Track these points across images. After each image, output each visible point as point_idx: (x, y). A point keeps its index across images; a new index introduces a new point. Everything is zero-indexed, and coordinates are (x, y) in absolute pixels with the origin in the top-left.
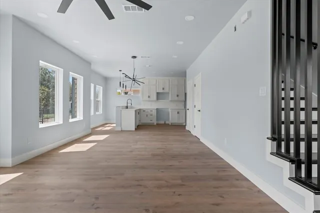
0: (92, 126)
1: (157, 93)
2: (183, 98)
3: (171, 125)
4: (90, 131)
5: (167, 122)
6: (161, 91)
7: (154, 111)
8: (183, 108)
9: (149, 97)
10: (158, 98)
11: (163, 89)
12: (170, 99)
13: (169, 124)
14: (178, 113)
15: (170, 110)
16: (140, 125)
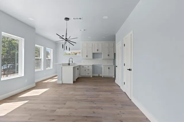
0: (36, 81)
1: (93, 53)
2: (113, 57)
3: (104, 78)
4: (34, 85)
5: (100, 75)
6: (96, 52)
7: (90, 67)
8: (113, 65)
9: (87, 56)
10: (94, 57)
11: (98, 50)
12: (103, 58)
13: (102, 76)
14: (109, 68)
15: (103, 67)
16: (80, 77)
